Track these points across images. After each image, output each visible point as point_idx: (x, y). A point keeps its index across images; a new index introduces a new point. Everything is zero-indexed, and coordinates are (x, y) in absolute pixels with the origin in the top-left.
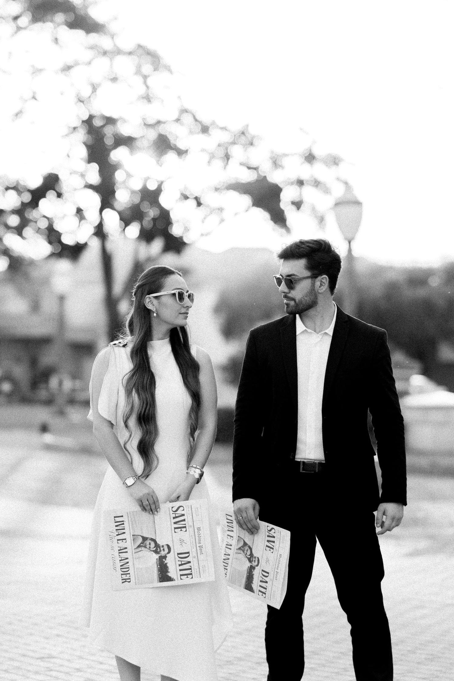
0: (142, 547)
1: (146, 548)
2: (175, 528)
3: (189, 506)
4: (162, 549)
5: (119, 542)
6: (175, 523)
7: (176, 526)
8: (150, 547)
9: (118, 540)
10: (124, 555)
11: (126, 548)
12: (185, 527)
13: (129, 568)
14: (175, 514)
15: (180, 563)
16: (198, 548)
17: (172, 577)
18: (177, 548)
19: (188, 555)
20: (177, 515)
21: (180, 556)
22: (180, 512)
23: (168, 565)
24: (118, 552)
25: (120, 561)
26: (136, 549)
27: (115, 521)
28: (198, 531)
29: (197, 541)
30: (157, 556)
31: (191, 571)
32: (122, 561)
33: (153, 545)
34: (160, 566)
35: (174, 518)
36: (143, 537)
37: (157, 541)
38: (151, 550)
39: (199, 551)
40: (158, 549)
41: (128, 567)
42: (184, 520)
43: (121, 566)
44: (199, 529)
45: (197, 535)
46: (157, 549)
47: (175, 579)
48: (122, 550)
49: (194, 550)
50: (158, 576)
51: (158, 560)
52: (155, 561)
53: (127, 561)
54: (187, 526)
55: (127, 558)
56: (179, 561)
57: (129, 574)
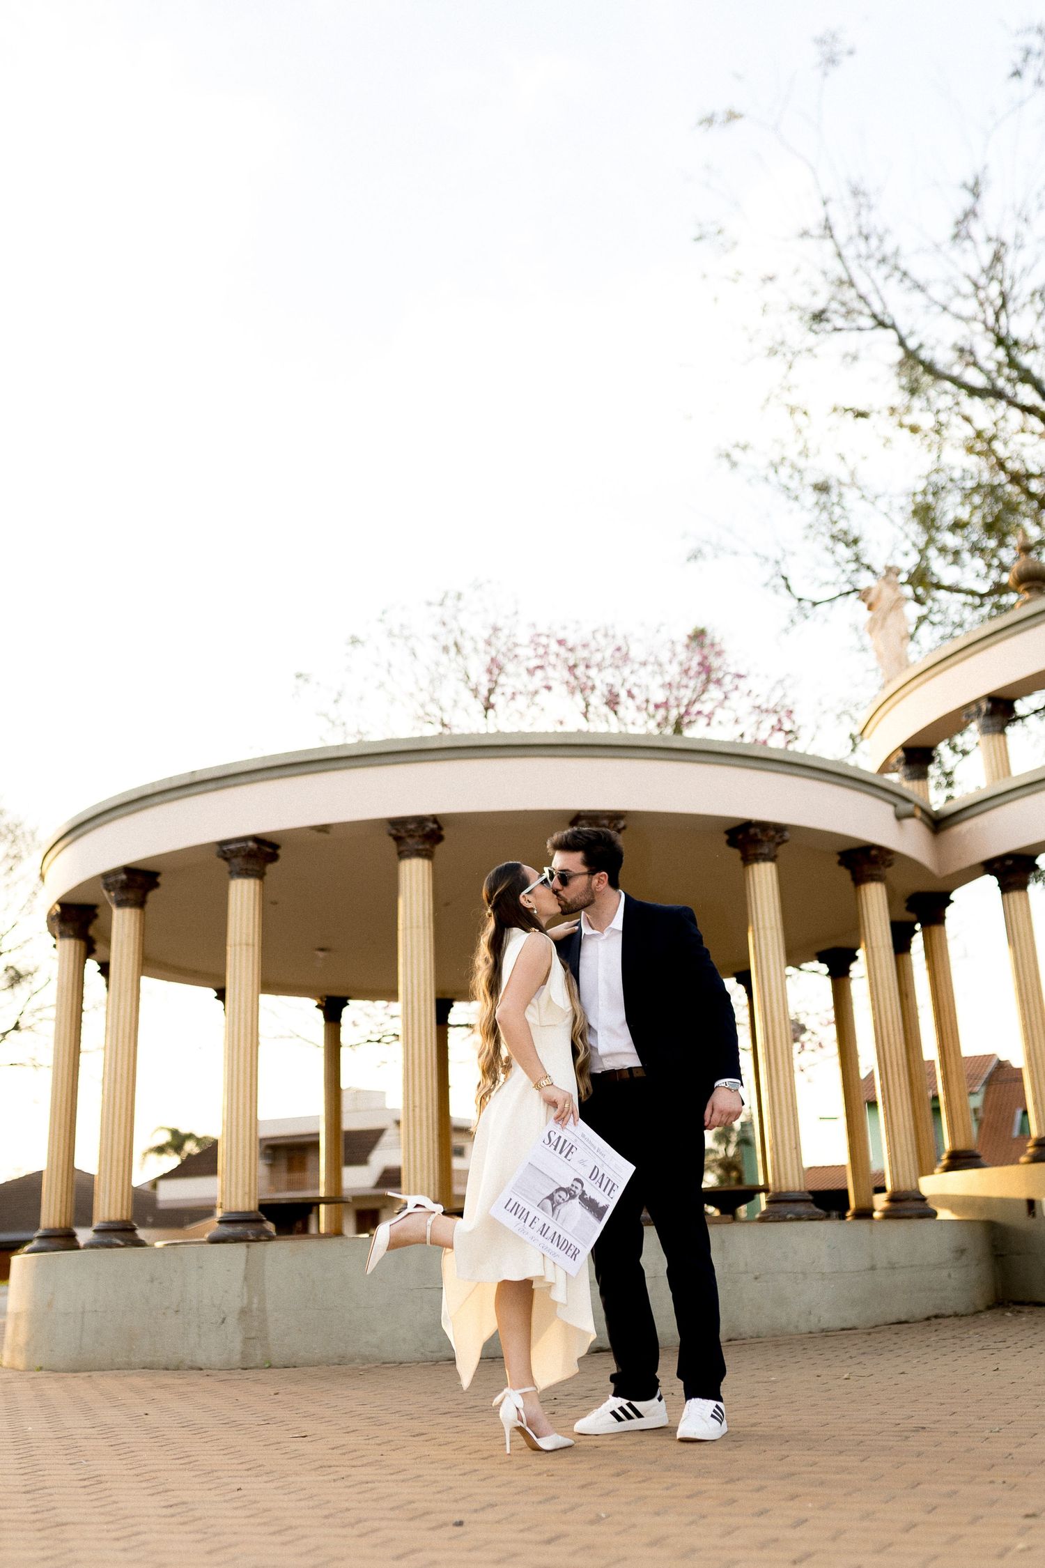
0: (557, 1208)
1: (561, 1203)
2: (566, 1157)
4: (574, 1189)
5: (533, 1225)
6: (561, 1153)
7: (564, 1153)
8: (563, 1199)
10: (550, 1234)
11: (545, 1225)
12: (572, 1147)
13: (566, 1240)
14: (553, 1143)
15: (598, 1184)
16: (598, 1154)
18: (584, 1174)
19: (596, 1170)
21: (593, 1178)
22: (554, 1138)
23: (592, 1197)
24: (541, 1237)
26: (553, 1215)
27: (510, 1211)
28: (584, 1138)
29: (593, 1148)
30: (576, 1201)
31: (612, 1182)
32: (554, 1241)
33: (563, 1194)
35: (555, 1149)
36: (548, 1198)
37: (563, 1186)
38: (565, 1201)
39: (600, 1156)
41: (564, 1239)
42: (565, 1141)
44: (583, 1136)
45: (588, 1145)
46: (570, 1194)
48: (543, 1231)
49: (597, 1159)
50: (594, 1217)
52: (579, 1205)
53: (557, 1236)
55: (555, 1233)
56: (596, 1184)
57: (571, 1245)
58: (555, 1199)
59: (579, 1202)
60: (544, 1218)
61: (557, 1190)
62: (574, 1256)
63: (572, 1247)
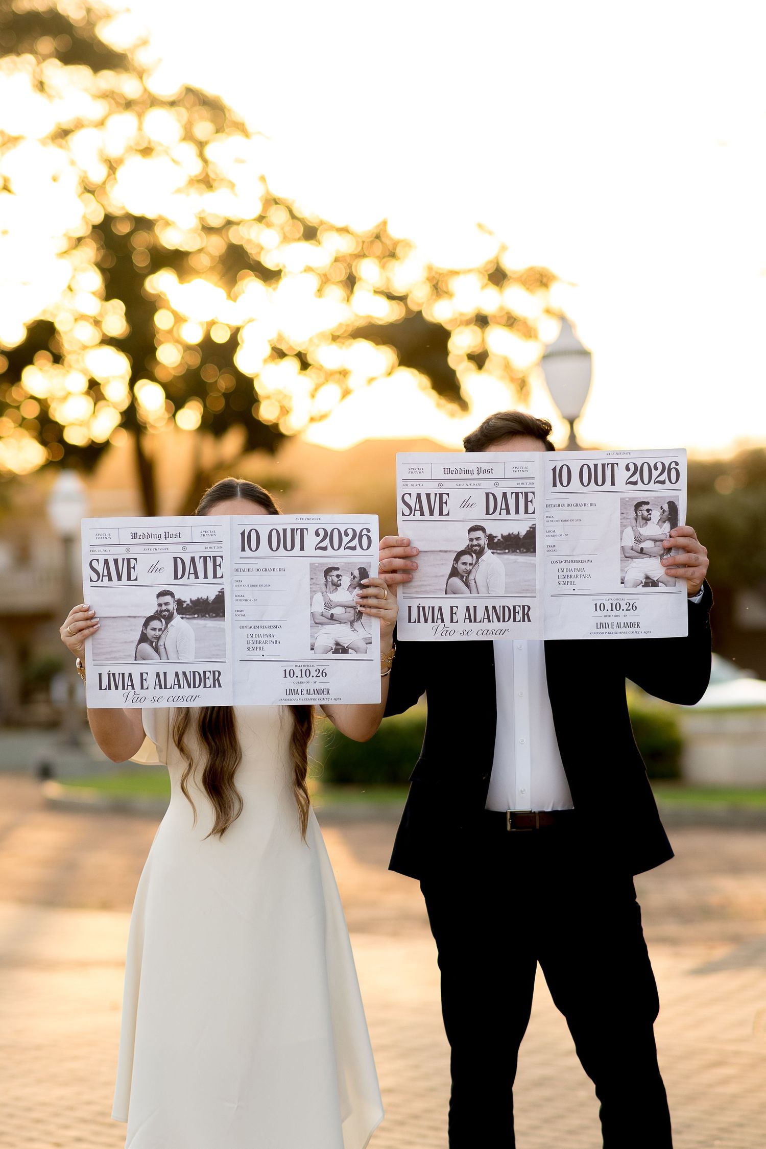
0: (159, 644)
1: (160, 636)
2: (129, 579)
3: (92, 549)
4: (164, 608)
5: (145, 687)
6: (120, 578)
7: (125, 576)
8: (160, 630)
9: (142, 687)
10: (171, 679)
11: (158, 674)
12: (129, 560)
13: (194, 673)
14: (103, 576)
15: (192, 576)
16: (169, 540)
17: (218, 593)
18: (165, 578)
19: (179, 561)
20: (106, 573)
21: (179, 575)
22: (100, 567)
23: (194, 598)
24: (163, 690)
25: (180, 687)
26: (160, 656)
27: (107, 688)
28: (138, 537)
29: (156, 541)
30: (177, 618)
31: (210, 557)
32: (181, 685)
33: (156, 624)
34: (195, 615)
35: (111, 579)
36: (140, 641)
37: (149, 614)
38: (165, 630)
40: (165, 615)
41: (192, 673)
42: (116, 561)
43: (189, 687)
44: (134, 536)
45: (145, 541)
46: (164, 617)
47: (222, 589)
48: (161, 681)
49: (172, 548)
50: (212, 619)
51: (184, 616)
52: (184, 622)
53: (181, 675)
54: (126, 557)
55: (177, 674)
56: (189, 578)
57: (204, 673)
58: (149, 636)
59: (182, 618)
60: (151, 669)
61: (145, 625)
62: (217, 682)
63: (208, 674)
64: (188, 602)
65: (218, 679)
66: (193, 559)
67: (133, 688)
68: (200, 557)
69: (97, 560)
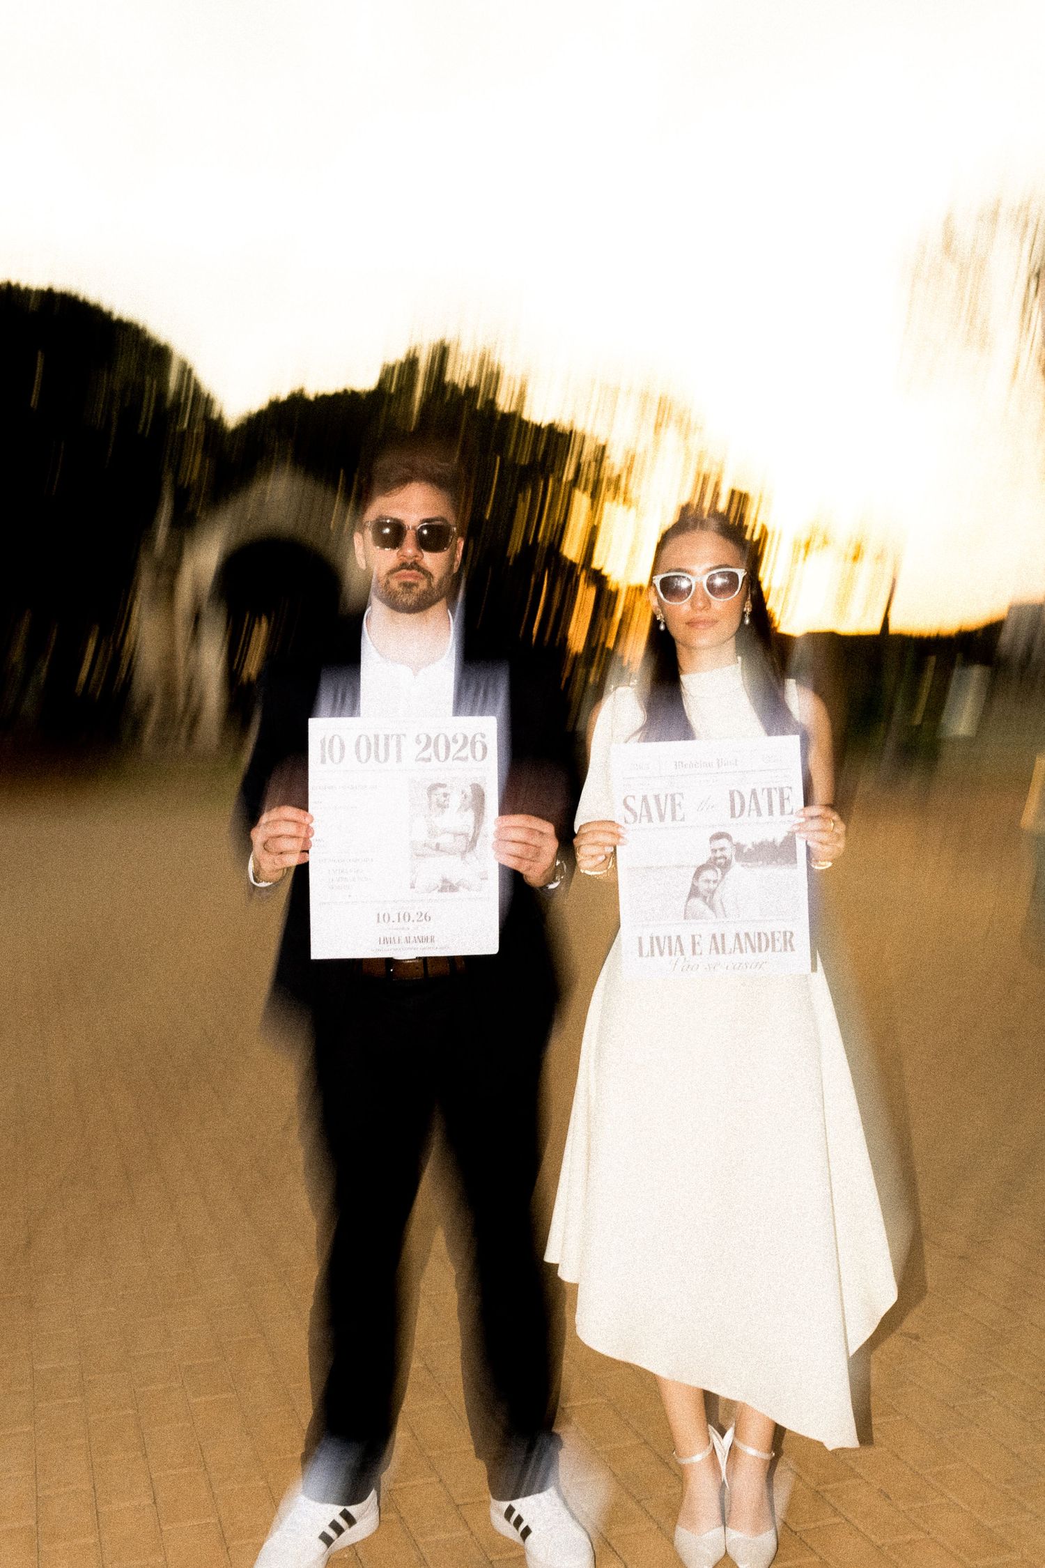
0: (714, 900)
2: (674, 818)
3: (627, 783)
4: (719, 854)
5: (698, 951)
6: (662, 817)
7: (669, 816)
8: (715, 882)
9: (694, 952)
10: (730, 942)
11: (714, 937)
12: (673, 797)
13: (759, 934)
14: (641, 816)
15: (754, 813)
16: (723, 769)
18: (721, 819)
19: (736, 795)
20: (644, 813)
21: (738, 812)
22: (637, 805)
23: (758, 841)
24: (721, 956)
25: (741, 951)
26: (716, 915)
28: (683, 766)
29: (706, 770)
30: (737, 867)
31: (775, 788)
32: (744, 949)
33: (709, 874)
34: (759, 862)
35: (650, 820)
36: (691, 896)
37: (700, 863)
38: (721, 881)
39: (730, 769)
41: (756, 934)
42: (657, 798)
43: (753, 950)
44: (677, 764)
45: (693, 771)
46: (719, 866)
48: (718, 945)
49: (726, 779)
50: (780, 866)
53: (742, 937)
54: (670, 791)
55: (738, 936)
56: (749, 816)
57: (773, 934)
58: (701, 890)
59: (743, 866)
60: (705, 928)
61: (697, 875)
62: (788, 942)
63: (777, 935)
64: (750, 846)
65: (790, 941)
66: (754, 793)
67: (682, 954)
68: (763, 789)
69: (634, 797)
